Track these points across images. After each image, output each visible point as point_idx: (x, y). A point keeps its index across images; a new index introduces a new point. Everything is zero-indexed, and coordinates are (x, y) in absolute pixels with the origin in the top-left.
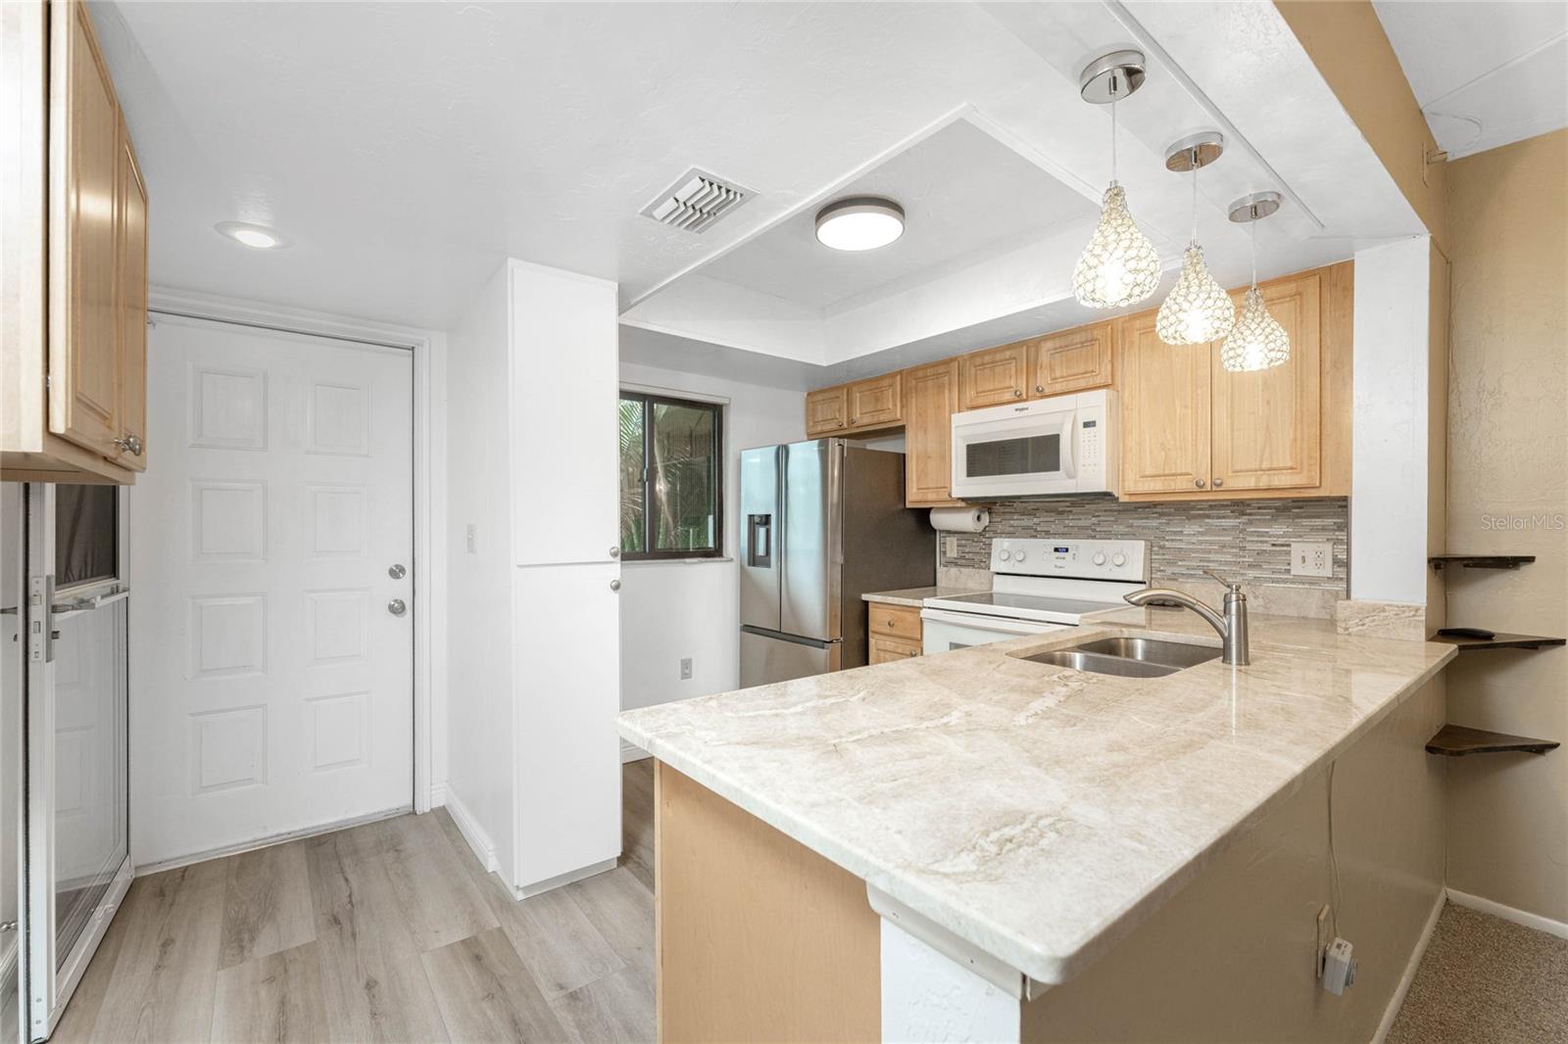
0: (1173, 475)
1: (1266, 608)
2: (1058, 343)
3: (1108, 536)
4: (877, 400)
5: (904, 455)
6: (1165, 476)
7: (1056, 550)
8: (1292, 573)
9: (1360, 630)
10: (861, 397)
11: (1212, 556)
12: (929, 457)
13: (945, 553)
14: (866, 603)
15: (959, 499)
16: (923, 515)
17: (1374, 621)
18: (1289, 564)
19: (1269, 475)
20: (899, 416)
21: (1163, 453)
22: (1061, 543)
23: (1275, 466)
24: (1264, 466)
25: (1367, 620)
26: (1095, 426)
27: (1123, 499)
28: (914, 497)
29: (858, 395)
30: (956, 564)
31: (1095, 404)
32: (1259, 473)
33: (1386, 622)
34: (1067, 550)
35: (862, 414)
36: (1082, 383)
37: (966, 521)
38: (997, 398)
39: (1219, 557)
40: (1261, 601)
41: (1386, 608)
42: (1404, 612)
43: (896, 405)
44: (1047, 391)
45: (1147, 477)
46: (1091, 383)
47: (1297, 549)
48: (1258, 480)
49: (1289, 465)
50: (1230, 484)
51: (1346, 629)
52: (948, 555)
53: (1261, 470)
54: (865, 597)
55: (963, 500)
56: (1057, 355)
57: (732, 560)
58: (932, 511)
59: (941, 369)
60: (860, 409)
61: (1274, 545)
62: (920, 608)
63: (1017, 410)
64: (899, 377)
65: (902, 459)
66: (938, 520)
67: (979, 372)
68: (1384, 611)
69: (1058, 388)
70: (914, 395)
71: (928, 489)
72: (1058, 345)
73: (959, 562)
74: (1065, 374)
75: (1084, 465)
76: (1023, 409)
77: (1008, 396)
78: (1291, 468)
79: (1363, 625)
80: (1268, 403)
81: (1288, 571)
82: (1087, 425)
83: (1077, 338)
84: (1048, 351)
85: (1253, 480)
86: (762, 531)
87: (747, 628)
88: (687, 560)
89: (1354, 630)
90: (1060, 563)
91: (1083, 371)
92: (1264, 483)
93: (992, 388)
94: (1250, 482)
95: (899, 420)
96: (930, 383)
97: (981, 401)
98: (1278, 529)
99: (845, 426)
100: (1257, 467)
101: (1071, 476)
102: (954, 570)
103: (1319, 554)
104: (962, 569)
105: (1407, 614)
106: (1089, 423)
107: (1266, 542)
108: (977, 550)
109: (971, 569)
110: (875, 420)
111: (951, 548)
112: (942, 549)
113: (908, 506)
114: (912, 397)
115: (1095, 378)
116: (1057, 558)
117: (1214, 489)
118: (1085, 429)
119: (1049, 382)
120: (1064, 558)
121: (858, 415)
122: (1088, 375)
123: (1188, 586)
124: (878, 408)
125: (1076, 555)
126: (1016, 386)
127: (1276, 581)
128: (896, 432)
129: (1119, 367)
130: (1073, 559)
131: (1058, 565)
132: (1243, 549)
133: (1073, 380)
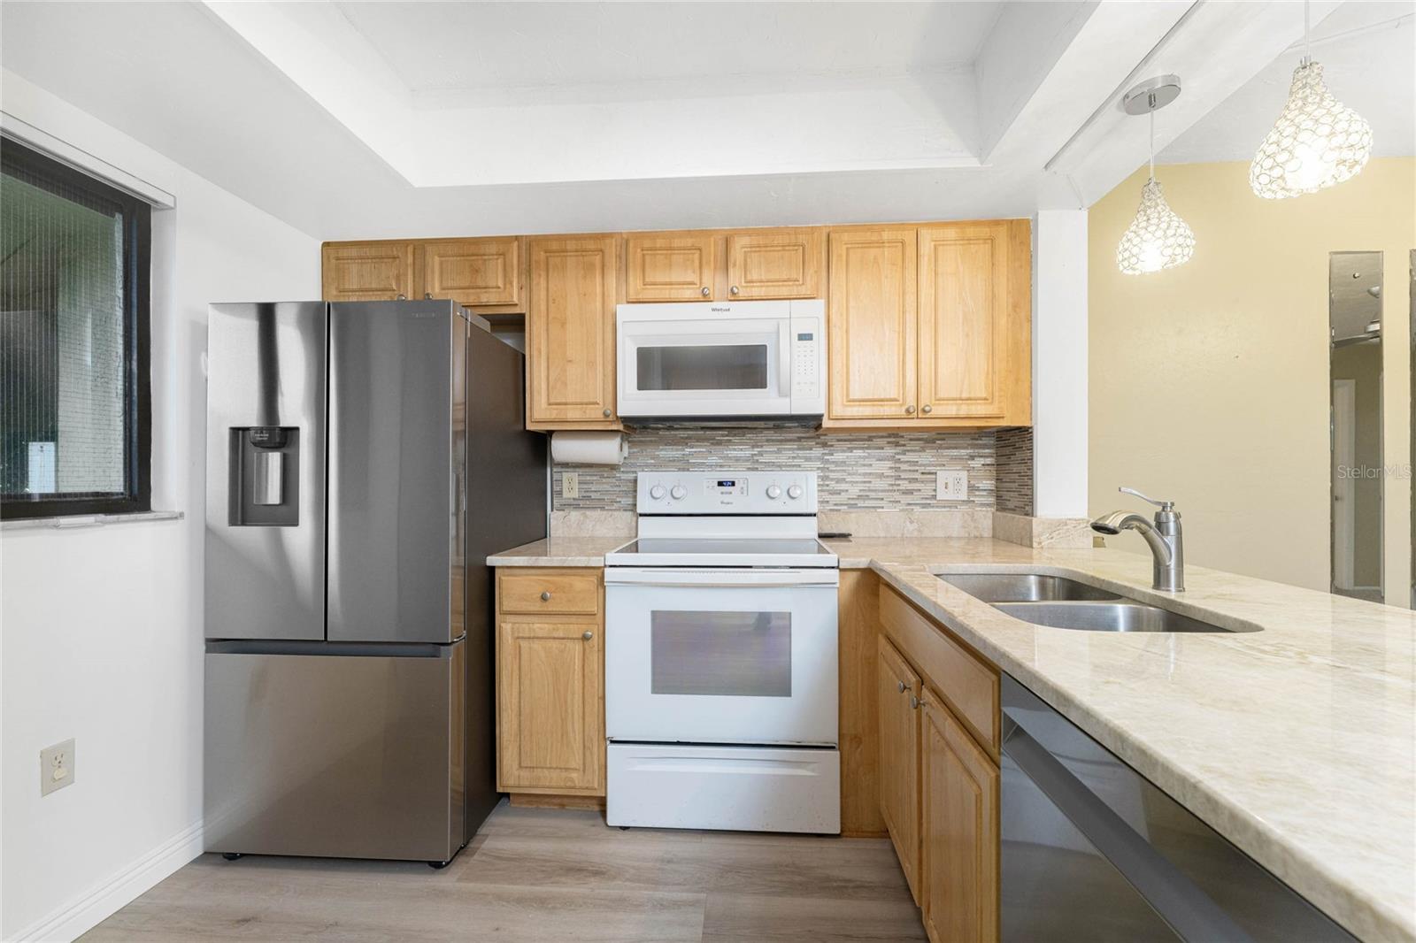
1: (919, 531)
2: (755, 240)
4: (475, 271)
5: (524, 356)
6: (874, 401)
7: (720, 484)
8: (938, 498)
9: (1051, 543)
10: (441, 263)
11: (872, 486)
12: (570, 361)
13: (560, 493)
14: (492, 570)
16: (542, 440)
17: (1059, 534)
18: (935, 490)
19: (968, 404)
20: (515, 300)
21: (873, 376)
22: (730, 475)
23: (972, 396)
24: (965, 395)
25: (1054, 534)
26: (811, 339)
27: (827, 424)
28: (539, 413)
29: (437, 259)
30: (577, 507)
31: (809, 314)
32: (958, 402)
33: (1068, 534)
34: (733, 484)
36: (784, 292)
37: (608, 450)
38: (675, 294)
39: (877, 486)
40: (915, 526)
41: (1068, 522)
42: (1079, 524)
43: (511, 283)
44: (742, 293)
45: (858, 401)
46: (795, 292)
47: (942, 476)
48: (958, 410)
49: (983, 395)
50: (937, 411)
51: (1040, 543)
52: (566, 495)
53: (962, 399)
54: (492, 560)
56: (753, 254)
57: (175, 517)
58: (554, 436)
59: (591, 245)
60: (441, 282)
61: (923, 473)
62: (602, 568)
63: (713, 310)
64: (515, 245)
66: (561, 449)
67: (647, 258)
68: (1066, 524)
69: (756, 292)
70: (543, 274)
71: (566, 404)
72: (755, 243)
73: (581, 503)
74: (763, 278)
75: (799, 383)
76: (722, 310)
77: (688, 293)
78: (986, 399)
79: (1052, 538)
81: (934, 497)
82: (802, 337)
83: (779, 240)
84: (743, 248)
85: (954, 408)
86: (271, 459)
87: (217, 645)
89: (1046, 543)
90: (727, 498)
91: (785, 277)
92: (964, 411)
93: (668, 280)
94: (951, 410)
95: (516, 305)
96: (571, 261)
97: (650, 294)
98: (927, 457)
100: (958, 396)
101: (781, 394)
102: (574, 515)
103: (958, 481)
104: (588, 513)
105: (1082, 526)
106: (805, 335)
107: (917, 471)
108: (607, 487)
109: (599, 512)
110: (469, 300)
111: (570, 485)
112: (556, 488)
113: (530, 427)
114: (540, 275)
115: (800, 288)
116: (722, 493)
117: (920, 416)
118: (801, 342)
119: (744, 284)
120: (731, 493)
121: (437, 290)
122: (791, 283)
123: (853, 515)
124: (480, 283)
125: (745, 489)
126: (701, 283)
127: (925, 506)
128: (516, 324)
129: (824, 281)
130: (742, 493)
131: (725, 501)
132: (899, 478)
133: (773, 286)
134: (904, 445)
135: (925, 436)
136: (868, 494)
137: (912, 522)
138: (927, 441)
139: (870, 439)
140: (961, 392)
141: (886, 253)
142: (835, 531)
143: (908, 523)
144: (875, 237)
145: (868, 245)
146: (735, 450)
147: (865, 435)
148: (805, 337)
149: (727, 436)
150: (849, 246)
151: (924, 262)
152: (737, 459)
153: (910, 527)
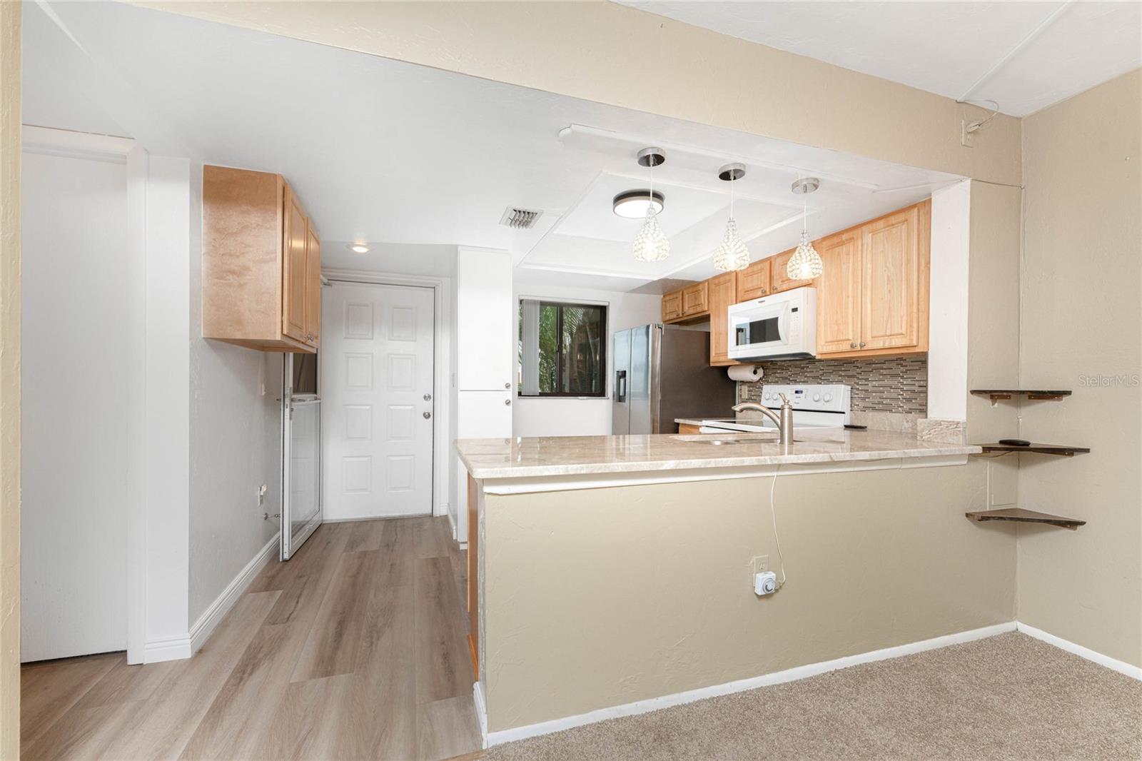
0: (841, 341)
3: (829, 382)
4: (696, 298)
5: (709, 333)
6: (838, 341)
7: (797, 392)
9: (929, 438)
10: (688, 297)
11: (885, 395)
12: (720, 334)
13: (741, 396)
14: (678, 424)
15: (733, 359)
16: (724, 370)
17: (935, 431)
19: (890, 339)
20: (706, 309)
21: (836, 327)
22: (799, 387)
23: (893, 333)
24: (888, 333)
26: (797, 311)
27: (818, 357)
28: (716, 359)
32: (885, 338)
33: (942, 432)
34: (803, 392)
35: (689, 307)
36: (797, 283)
37: (746, 374)
38: (753, 295)
39: (889, 395)
41: (943, 423)
42: (951, 425)
43: (705, 302)
44: (778, 289)
45: (828, 342)
48: (884, 342)
49: (900, 331)
50: (870, 345)
51: (922, 437)
52: (743, 397)
53: (886, 336)
54: (677, 421)
55: (737, 360)
57: (608, 399)
58: (727, 368)
59: (727, 278)
60: (688, 305)
62: (701, 426)
63: (759, 302)
64: (706, 284)
65: (708, 334)
66: (732, 374)
67: (745, 279)
68: (941, 425)
69: (785, 287)
70: (714, 294)
71: (720, 354)
75: (789, 336)
76: (762, 302)
77: (759, 293)
79: (930, 434)
80: (890, 291)
85: (882, 342)
86: (622, 380)
88: (580, 398)
89: (926, 437)
93: (751, 288)
94: (880, 344)
95: (707, 311)
96: (721, 286)
97: (746, 297)
99: (681, 315)
100: (884, 334)
101: (785, 343)
105: (952, 427)
108: (758, 393)
110: (694, 311)
111: (744, 392)
112: (740, 394)
113: (712, 365)
114: (713, 296)
116: (796, 397)
117: (860, 349)
118: (792, 313)
120: (800, 397)
121: (687, 308)
124: (697, 303)
125: (806, 395)
128: (706, 319)
130: (804, 398)
131: (797, 402)
132: (902, 390)
137: (907, 422)
140: (886, 331)
141: (843, 248)
142: (859, 425)
143: (905, 422)
144: (839, 240)
145: (836, 245)
147: (881, 361)
148: (795, 310)
151: (865, 248)
153: (907, 425)
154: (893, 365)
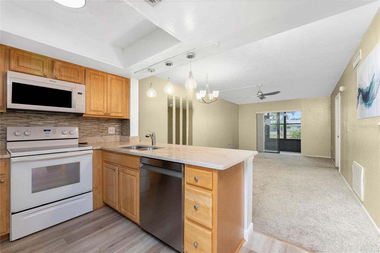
0: (99, 111)
2: (63, 64)
6: (97, 111)
7: (45, 131)
11: (92, 131)
19: (117, 114)
21: (97, 105)
23: (118, 112)
25: (133, 139)
26: (82, 94)
31: (81, 88)
34: (50, 130)
36: (72, 80)
39: (94, 131)
40: (103, 140)
41: (135, 137)
42: (137, 137)
44: (58, 78)
45: (92, 110)
46: (75, 81)
47: (110, 128)
48: (115, 115)
49: (121, 112)
50: (111, 114)
53: (116, 112)
56: (62, 68)
67: (20, 58)
69: (63, 79)
74: (66, 75)
81: (108, 133)
82: (79, 93)
83: (71, 66)
84: (58, 65)
85: (115, 114)
89: (132, 141)
90: (47, 135)
93: (30, 67)
97: (21, 70)
100: (115, 112)
103: (113, 129)
107: (104, 127)
115: (77, 80)
116: (46, 133)
117: (107, 115)
118: (78, 94)
119: (59, 75)
120: (49, 133)
122: (74, 78)
123: (88, 138)
125: (54, 132)
126: (43, 71)
127: (106, 135)
129: (84, 80)
130: (53, 133)
131: (47, 136)
132: (99, 129)
133: (69, 78)
134: (101, 121)
135: (106, 119)
136: (91, 133)
137: (103, 139)
138: (106, 120)
139: (92, 119)
140: (116, 111)
141: (100, 78)
143: (102, 139)
144: (97, 73)
145: (96, 75)
146: (49, 120)
147: (91, 119)
149: (46, 116)
150: (91, 73)
151: (109, 82)
152: (50, 123)
153: (102, 140)
154: (95, 120)
